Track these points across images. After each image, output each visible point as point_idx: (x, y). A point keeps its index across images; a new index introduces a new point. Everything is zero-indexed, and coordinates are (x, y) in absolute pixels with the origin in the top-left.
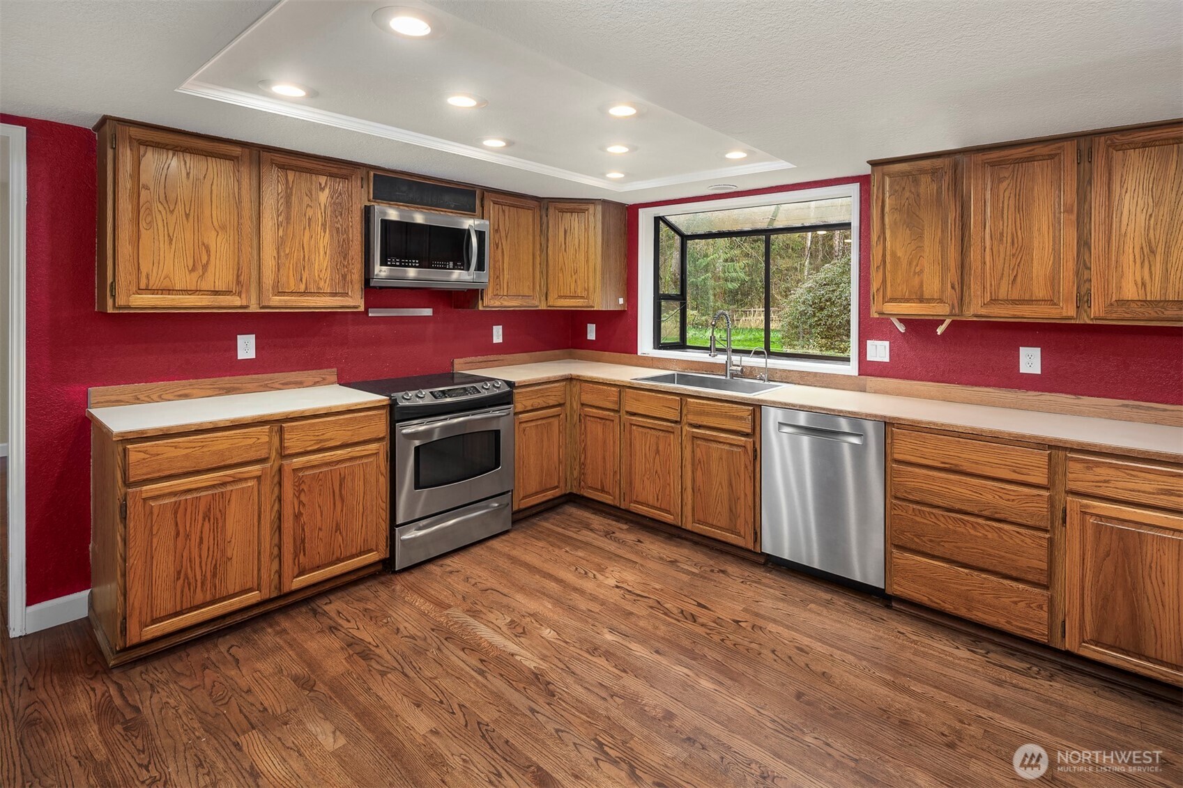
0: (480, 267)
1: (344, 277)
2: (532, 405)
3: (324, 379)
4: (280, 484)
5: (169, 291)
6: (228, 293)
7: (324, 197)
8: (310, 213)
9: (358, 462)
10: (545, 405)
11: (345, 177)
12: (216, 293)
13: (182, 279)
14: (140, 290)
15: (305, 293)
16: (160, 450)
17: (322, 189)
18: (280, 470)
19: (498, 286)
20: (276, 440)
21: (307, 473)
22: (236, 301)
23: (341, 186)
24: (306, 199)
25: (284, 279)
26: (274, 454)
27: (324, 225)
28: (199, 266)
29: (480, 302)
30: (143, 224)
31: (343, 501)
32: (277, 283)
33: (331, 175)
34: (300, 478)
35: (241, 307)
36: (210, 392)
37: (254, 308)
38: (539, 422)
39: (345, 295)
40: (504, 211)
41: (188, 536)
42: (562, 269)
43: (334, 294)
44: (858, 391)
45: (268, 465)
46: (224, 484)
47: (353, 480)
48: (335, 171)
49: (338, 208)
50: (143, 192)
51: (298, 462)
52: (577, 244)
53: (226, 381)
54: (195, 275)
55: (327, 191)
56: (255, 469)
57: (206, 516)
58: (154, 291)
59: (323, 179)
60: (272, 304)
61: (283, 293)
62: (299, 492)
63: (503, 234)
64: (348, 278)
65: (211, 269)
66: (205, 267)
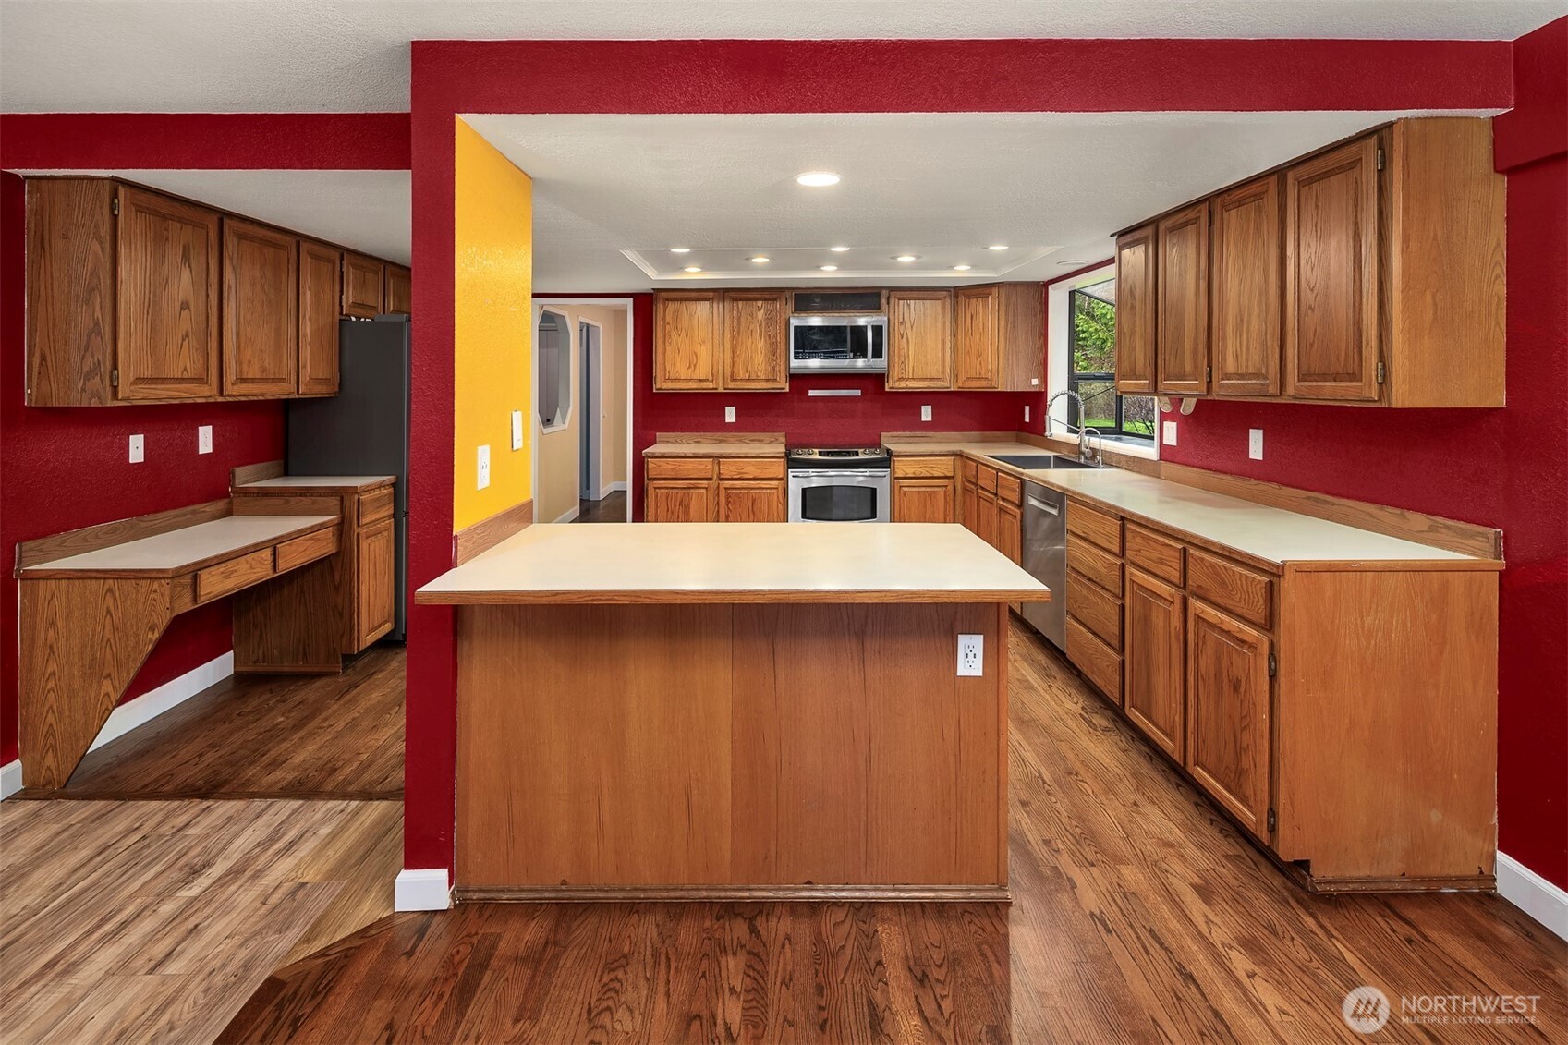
0: (877, 354)
1: (774, 368)
2: (914, 473)
3: (777, 439)
4: (718, 495)
5: (679, 380)
6: (707, 380)
7: (761, 315)
8: (752, 327)
9: (764, 491)
10: (928, 475)
11: (775, 300)
12: (701, 380)
13: (684, 373)
14: (666, 380)
15: (749, 380)
16: (661, 464)
17: (760, 310)
18: (718, 487)
19: (903, 371)
20: (716, 468)
21: (733, 491)
22: (710, 385)
23: (770, 305)
24: (749, 318)
25: (736, 372)
26: (715, 477)
27: (760, 334)
28: (692, 365)
29: (886, 384)
30: (667, 344)
31: (754, 514)
32: (732, 376)
33: (765, 300)
34: (729, 494)
35: (713, 389)
36: (711, 441)
37: (721, 390)
38: (923, 489)
39: (775, 380)
40: (909, 305)
41: (672, 513)
42: (969, 352)
43: (767, 380)
44: (1153, 476)
45: (711, 482)
46: (689, 488)
47: (761, 502)
48: (767, 296)
49: (770, 321)
50: (668, 327)
51: (728, 484)
52: (981, 328)
53: (719, 435)
54: (690, 370)
55: (762, 310)
56: (705, 483)
57: (681, 504)
58: (672, 380)
59: (760, 303)
60: (730, 387)
61: (736, 380)
62: (728, 502)
63: (908, 325)
64: (777, 368)
65: (698, 367)
66: (695, 365)
